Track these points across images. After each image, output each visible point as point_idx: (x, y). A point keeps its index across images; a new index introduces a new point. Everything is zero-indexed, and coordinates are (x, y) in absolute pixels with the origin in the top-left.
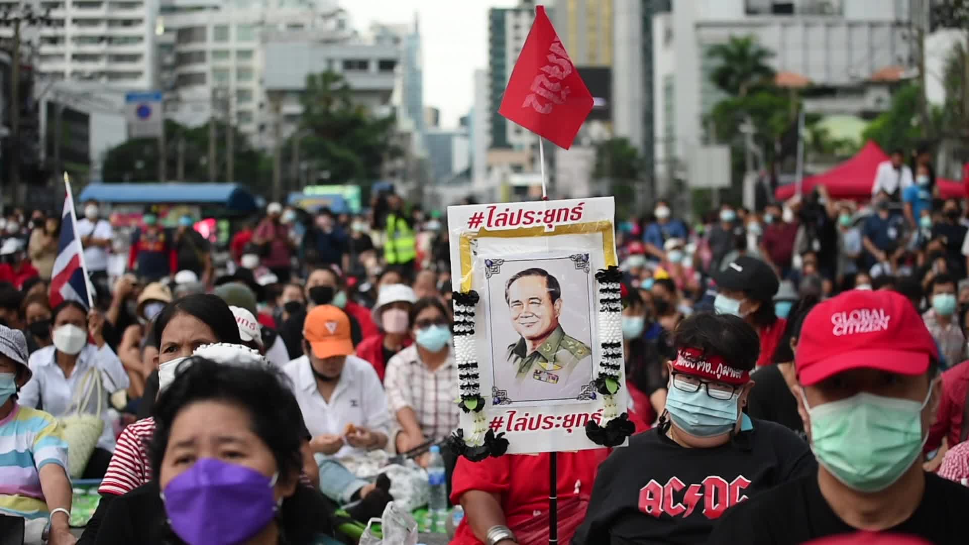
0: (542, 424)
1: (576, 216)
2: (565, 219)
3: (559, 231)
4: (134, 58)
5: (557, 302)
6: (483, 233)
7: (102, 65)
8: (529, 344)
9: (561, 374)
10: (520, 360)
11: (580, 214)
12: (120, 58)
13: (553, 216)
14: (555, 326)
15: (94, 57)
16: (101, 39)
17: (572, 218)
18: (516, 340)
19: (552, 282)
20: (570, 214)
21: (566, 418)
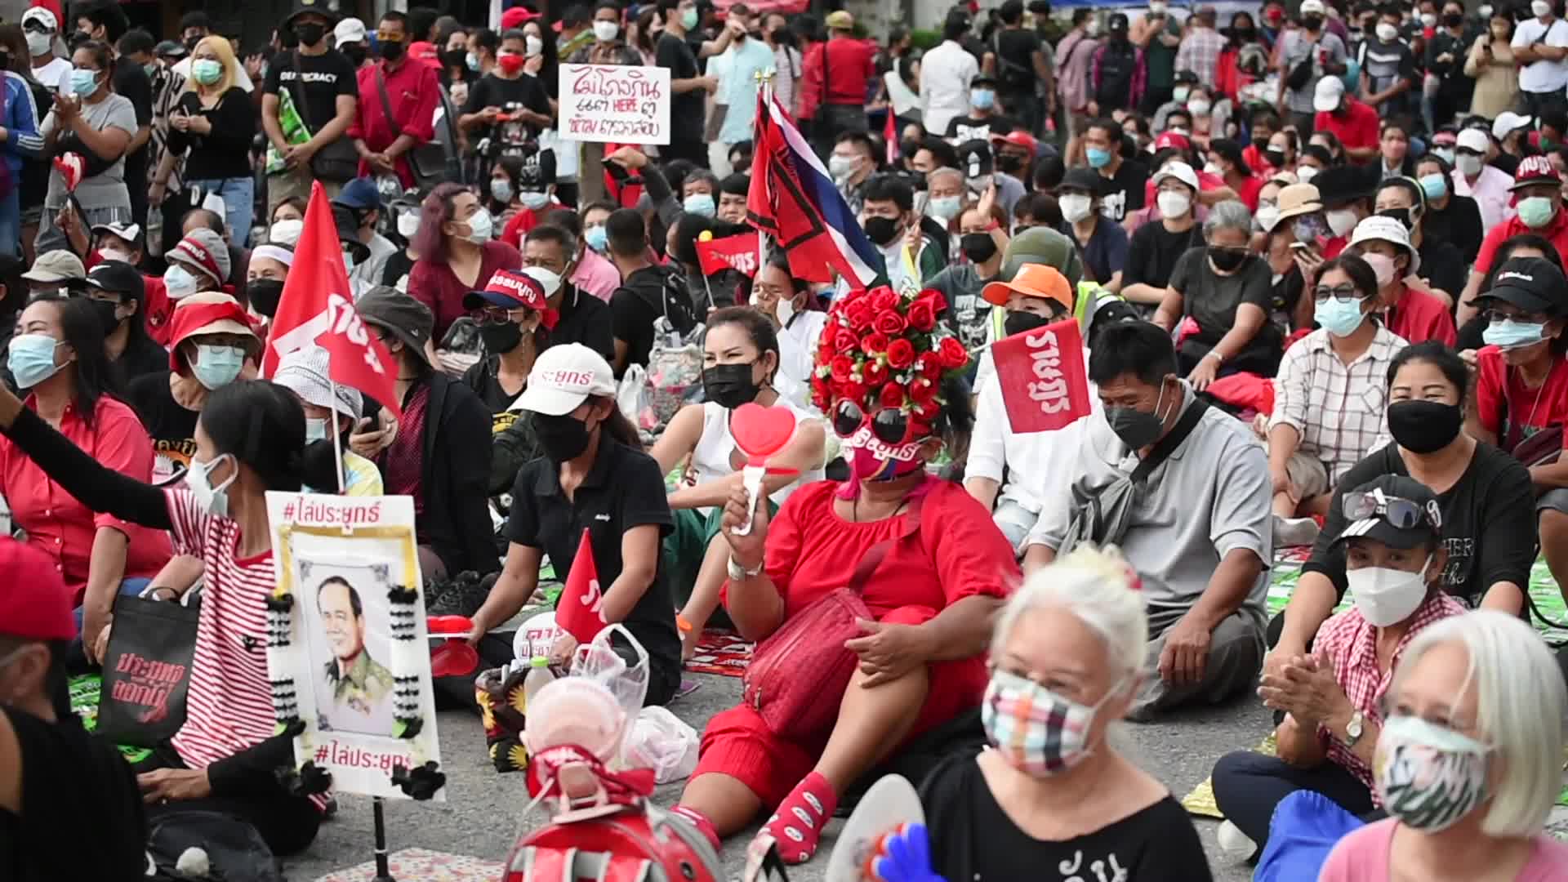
0: (361, 761)
1: (373, 517)
2: (363, 519)
3: (359, 533)
5: (360, 618)
6: (296, 528)
8: (341, 664)
9: (372, 704)
10: (335, 682)
11: (377, 515)
13: (349, 515)
14: (360, 649)
17: (370, 519)
18: (330, 659)
19: (353, 595)
20: (368, 514)
21: (382, 757)
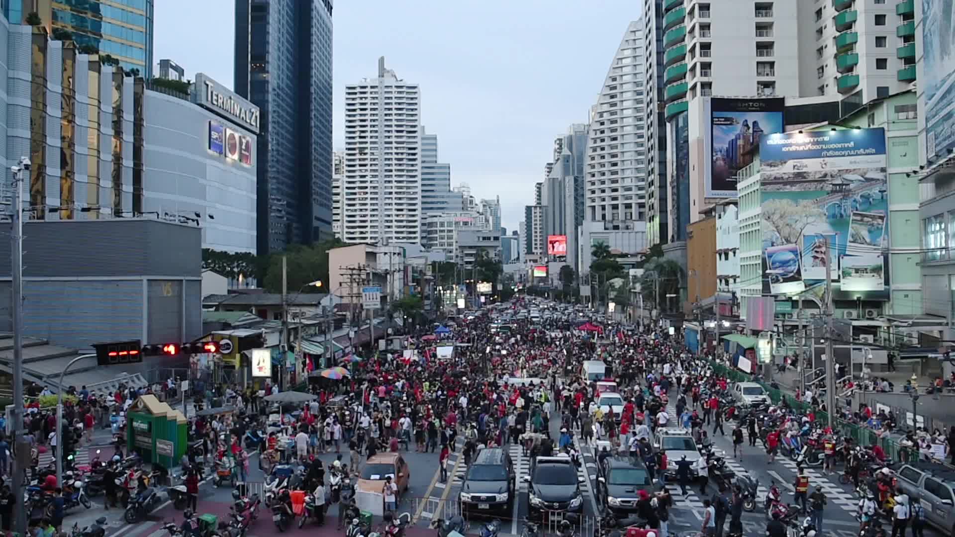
4: (414, 233)
7: (404, 235)
12: (410, 233)
15: (402, 232)
16: (404, 226)
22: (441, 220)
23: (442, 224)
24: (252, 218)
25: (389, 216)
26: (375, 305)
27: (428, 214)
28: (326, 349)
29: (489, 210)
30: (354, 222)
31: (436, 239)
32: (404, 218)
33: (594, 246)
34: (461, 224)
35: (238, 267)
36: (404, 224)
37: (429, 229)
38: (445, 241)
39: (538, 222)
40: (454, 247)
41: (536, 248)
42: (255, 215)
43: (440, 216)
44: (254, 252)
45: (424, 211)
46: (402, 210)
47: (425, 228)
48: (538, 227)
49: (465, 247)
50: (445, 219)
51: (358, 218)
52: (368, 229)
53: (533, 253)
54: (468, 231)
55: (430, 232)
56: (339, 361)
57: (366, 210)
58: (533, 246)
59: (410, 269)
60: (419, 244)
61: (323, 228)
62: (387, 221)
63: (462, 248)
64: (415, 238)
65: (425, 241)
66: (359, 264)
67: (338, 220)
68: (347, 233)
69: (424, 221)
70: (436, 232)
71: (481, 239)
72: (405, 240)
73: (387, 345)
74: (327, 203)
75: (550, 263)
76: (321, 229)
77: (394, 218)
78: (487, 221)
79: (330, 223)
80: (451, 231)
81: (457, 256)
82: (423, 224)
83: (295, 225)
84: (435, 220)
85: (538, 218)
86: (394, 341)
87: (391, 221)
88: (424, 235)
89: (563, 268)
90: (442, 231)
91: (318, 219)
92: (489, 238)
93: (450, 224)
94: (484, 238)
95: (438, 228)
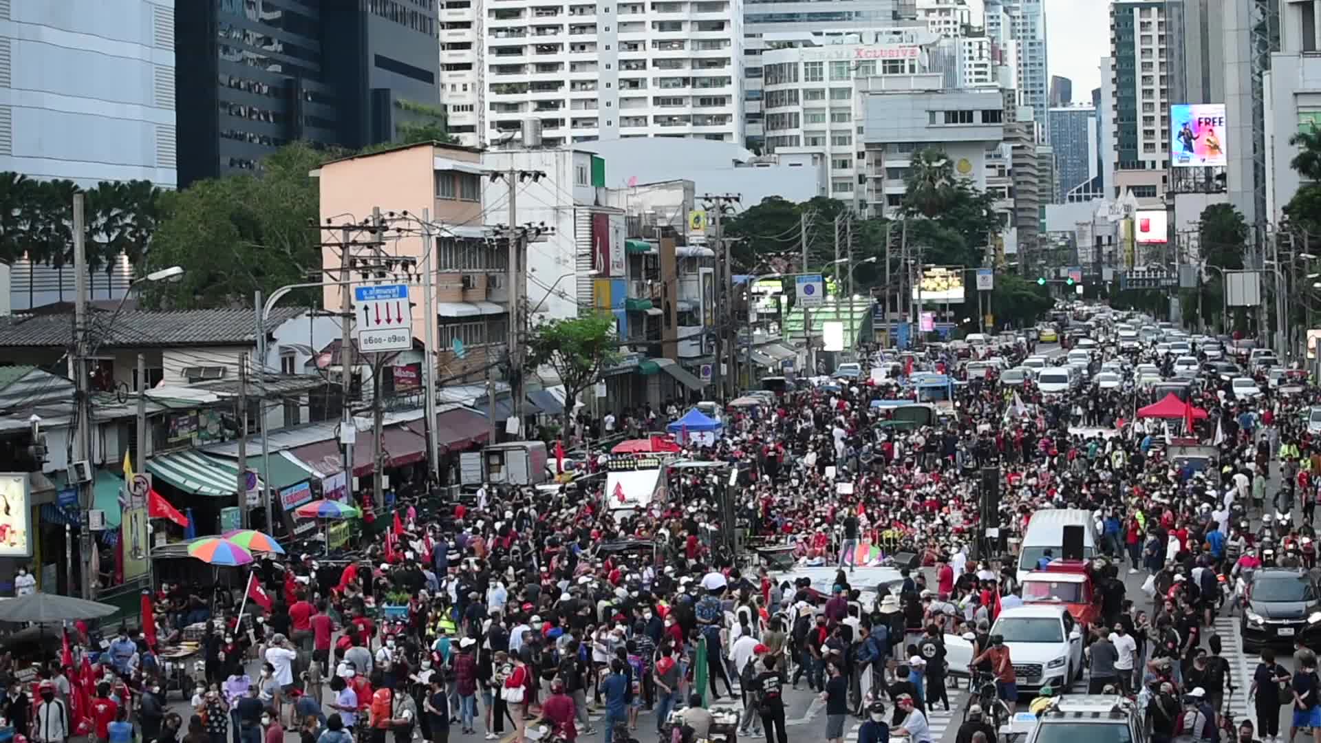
4: (721, 101)
7: (686, 110)
12: (705, 101)
15: (678, 101)
16: (686, 81)
22: (811, 55)
23: (814, 70)
24: (160, 67)
25: (633, 46)
26: (395, 339)
27: (767, 37)
28: (247, 479)
29: (1005, 19)
30: (516, 69)
31: (793, 120)
32: (686, 53)
33: (1302, 137)
34: (879, 66)
35: (108, 229)
36: (687, 71)
37: (770, 88)
38: (826, 125)
39: (1155, 59)
40: (852, 149)
41: (1149, 147)
42: (170, 59)
43: (807, 44)
44: (165, 178)
45: (755, 28)
46: (677, 26)
47: (757, 84)
48: (1156, 73)
49: (884, 145)
50: (825, 51)
51: (529, 57)
52: (563, 93)
53: (1142, 165)
54: (895, 92)
55: (772, 99)
56: (296, 516)
57: (556, 28)
58: (1141, 141)
59: (616, 224)
60: (736, 139)
61: (402, 92)
62: (627, 64)
63: (879, 149)
64: (722, 119)
65: (756, 130)
66: (377, 209)
67: (468, 66)
68: (493, 106)
69: (753, 61)
70: (793, 97)
71: (940, 118)
72: (688, 128)
73: (488, 468)
74: (421, 10)
75: (1178, 197)
76: (396, 97)
77: (651, 53)
78: (998, 54)
79: (429, 77)
80: (844, 93)
81: (862, 179)
82: (751, 72)
83: (307, 85)
84: (788, 56)
85: (1155, 46)
86: (509, 455)
87: (642, 64)
88: (754, 107)
89: (1211, 213)
90: (814, 94)
91: (383, 62)
92: (967, 116)
93: (840, 67)
94: (952, 116)
95: (802, 85)
